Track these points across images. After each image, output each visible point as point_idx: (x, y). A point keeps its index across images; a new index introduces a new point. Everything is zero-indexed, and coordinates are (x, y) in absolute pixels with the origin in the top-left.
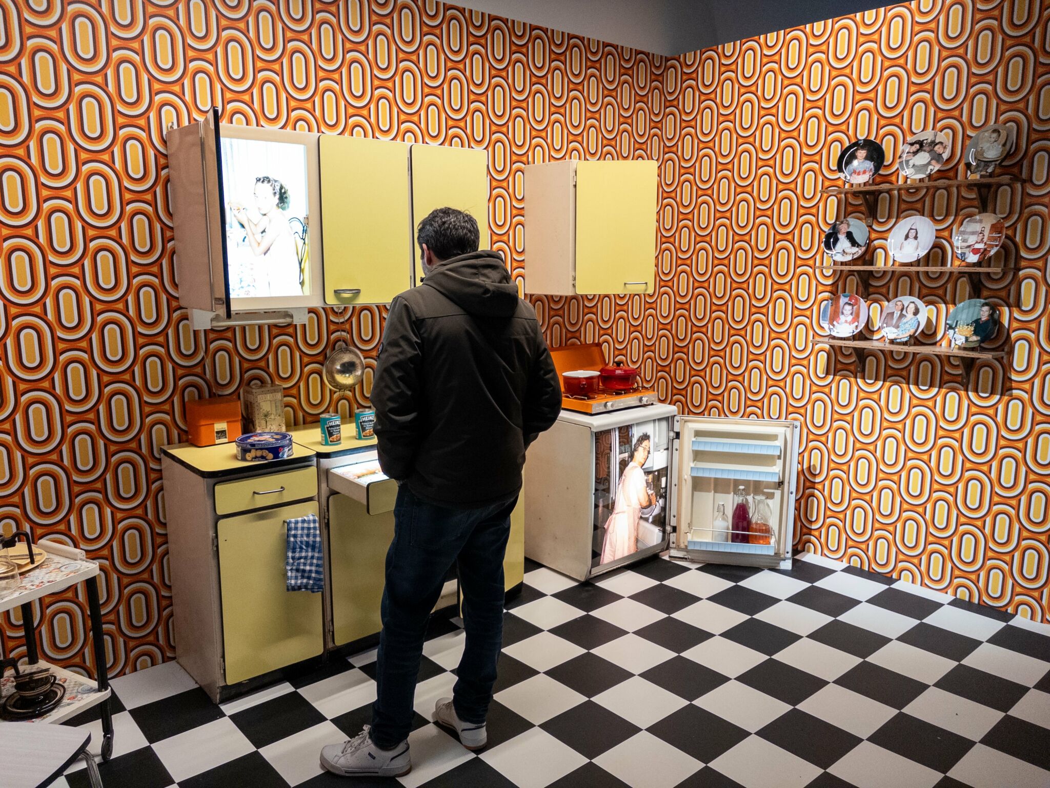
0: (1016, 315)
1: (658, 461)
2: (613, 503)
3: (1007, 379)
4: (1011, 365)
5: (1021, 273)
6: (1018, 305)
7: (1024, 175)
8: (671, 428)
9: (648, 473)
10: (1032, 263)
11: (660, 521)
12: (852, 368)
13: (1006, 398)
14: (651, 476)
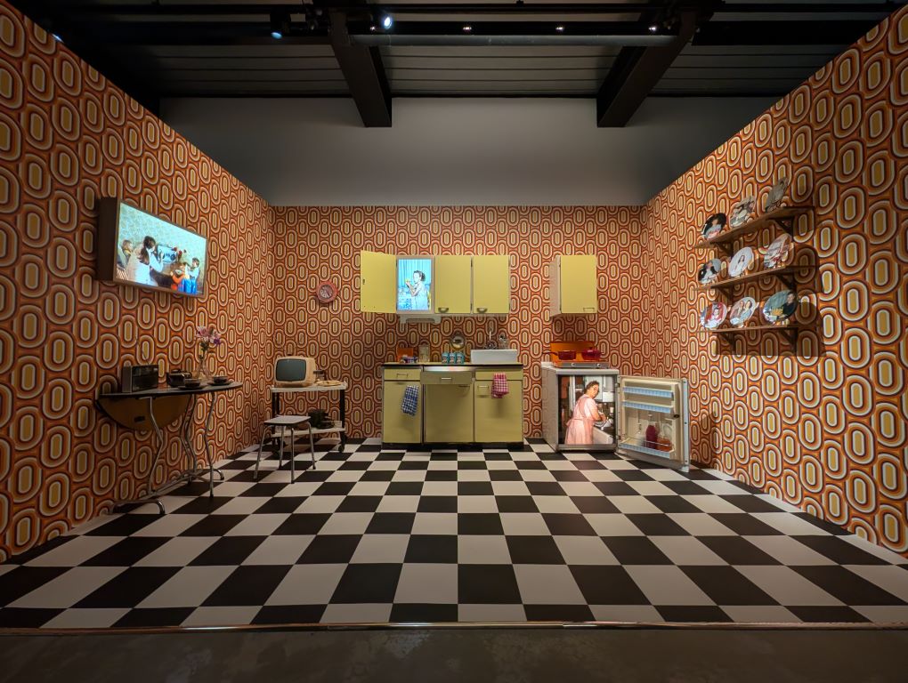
0: (821, 298)
1: (607, 397)
2: (572, 413)
3: (821, 344)
4: (822, 334)
5: (821, 268)
6: (822, 291)
7: (814, 204)
8: (615, 381)
9: (598, 402)
10: (827, 260)
11: (612, 431)
12: (729, 348)
13: (822, 358)
14: (600, 405)
